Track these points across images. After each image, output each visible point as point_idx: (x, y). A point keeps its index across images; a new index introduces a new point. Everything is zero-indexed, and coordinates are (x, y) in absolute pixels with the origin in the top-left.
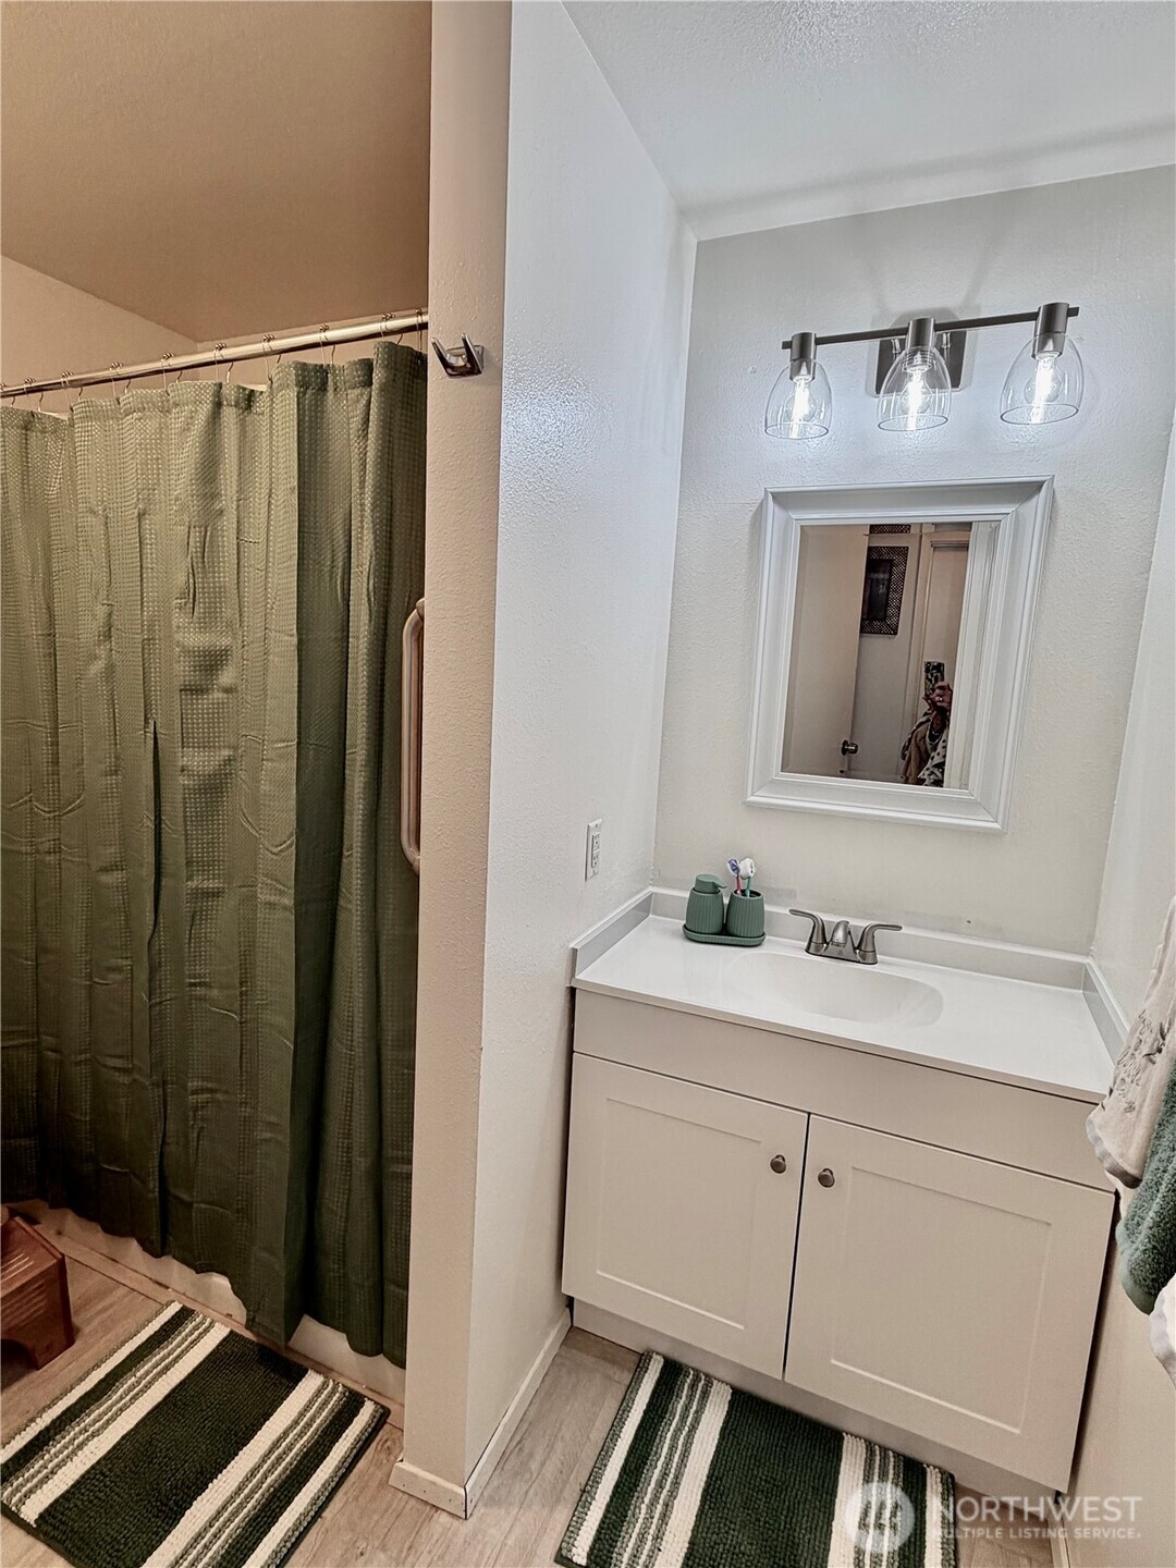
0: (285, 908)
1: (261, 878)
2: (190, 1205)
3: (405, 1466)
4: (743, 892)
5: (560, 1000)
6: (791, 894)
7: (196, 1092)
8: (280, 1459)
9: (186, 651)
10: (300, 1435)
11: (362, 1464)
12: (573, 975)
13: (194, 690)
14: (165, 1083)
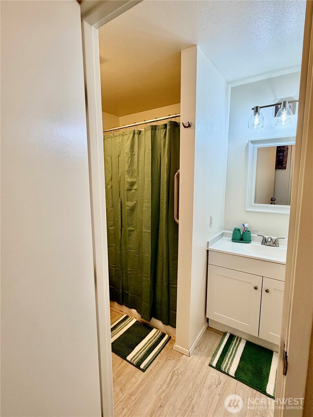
0: (149, 232)
1: (143, 227)
2: (128, 294)
3: (176, 345)
4: (246, 231)
5: (205, 252)
6: (258, 231)
7: (130, 271)
8: (151, 342)
9: (128, 182)
10: (154, 339)
11: (167, 345)
12: (208, 247)
13: (129, 190)
14: (123, 269)
